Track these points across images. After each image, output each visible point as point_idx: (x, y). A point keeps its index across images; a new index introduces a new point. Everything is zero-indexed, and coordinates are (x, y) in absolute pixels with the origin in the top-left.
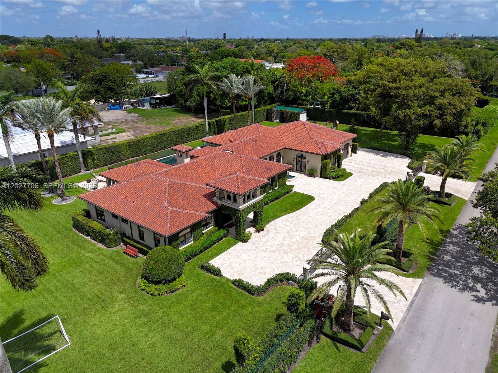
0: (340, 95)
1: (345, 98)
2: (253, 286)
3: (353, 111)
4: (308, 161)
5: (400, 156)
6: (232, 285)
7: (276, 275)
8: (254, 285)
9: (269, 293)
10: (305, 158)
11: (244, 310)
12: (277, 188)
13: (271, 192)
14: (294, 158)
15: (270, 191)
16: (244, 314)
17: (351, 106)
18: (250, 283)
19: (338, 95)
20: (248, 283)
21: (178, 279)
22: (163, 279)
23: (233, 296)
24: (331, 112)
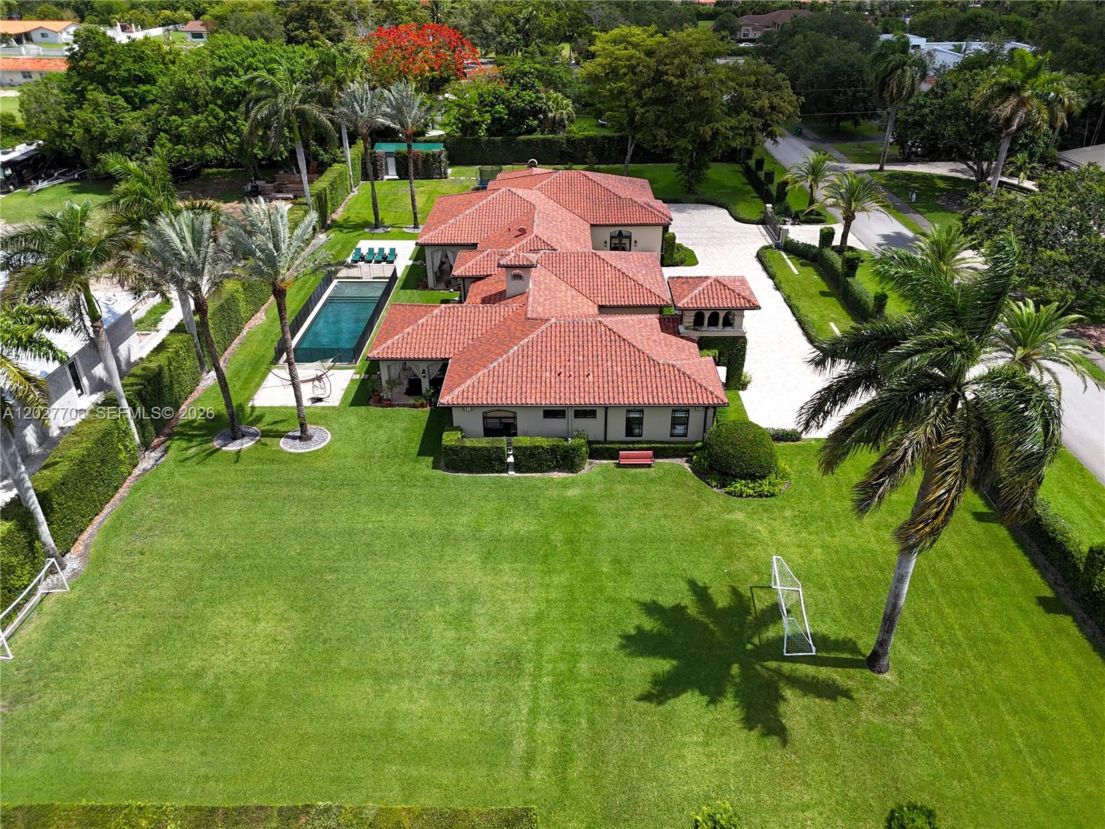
0: (507, 106)
1: (518, 112)
3: (537, 136)
4: (636, 242)
5: (693, 206)
14: (606, 242)
17: (531, 126)
19: (503, 106)
24: (494, 142)
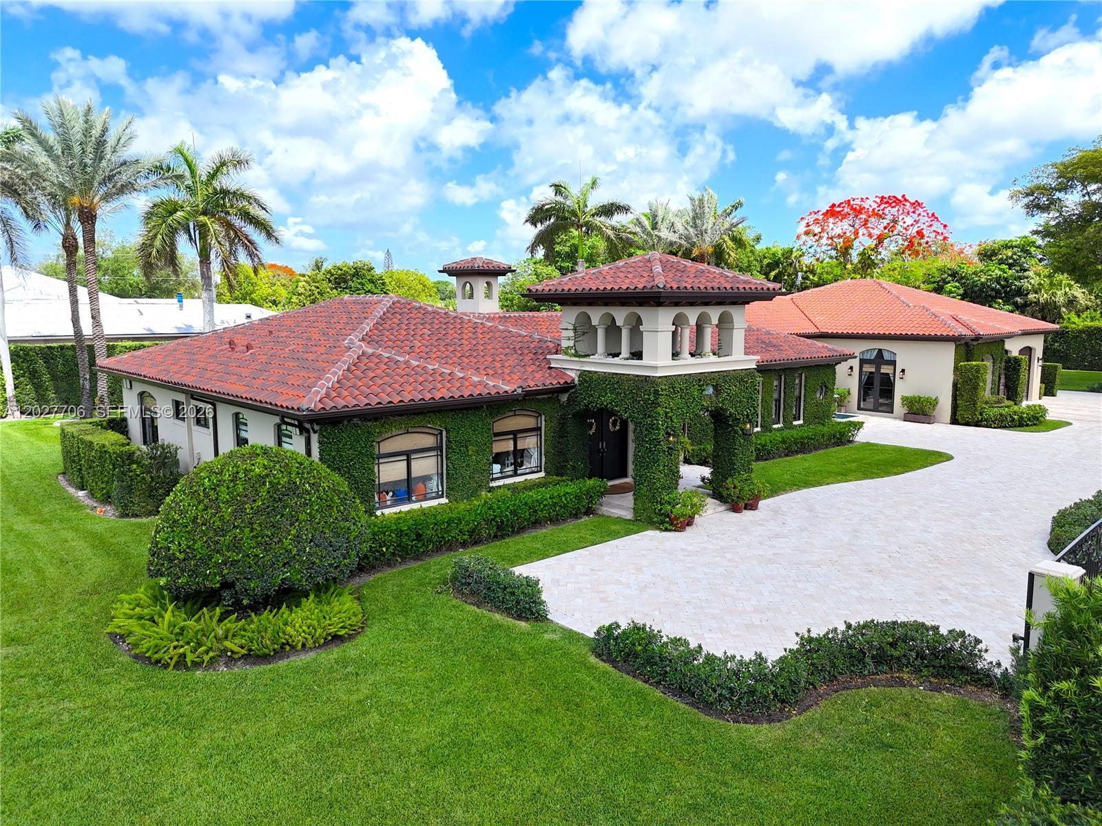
0: (963, 285)
1: (981, 290)
2: (710, 659)
4: (903, 371)
6: (593, 659)
7: (849, 626)
8: (719, 654)
9: (815, 713)
10: (893, 363)
11: (654, 787)
12: (801, 422)
13: (778, 429)
14: (851, 369)
15: (775, 426)
16: (647, 811)
18: (693, 645)
19: (957, 284)
20: (686, 643)
21: (309, 603)
22: (226, 585)
23: (590, 705)
